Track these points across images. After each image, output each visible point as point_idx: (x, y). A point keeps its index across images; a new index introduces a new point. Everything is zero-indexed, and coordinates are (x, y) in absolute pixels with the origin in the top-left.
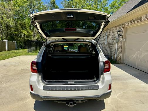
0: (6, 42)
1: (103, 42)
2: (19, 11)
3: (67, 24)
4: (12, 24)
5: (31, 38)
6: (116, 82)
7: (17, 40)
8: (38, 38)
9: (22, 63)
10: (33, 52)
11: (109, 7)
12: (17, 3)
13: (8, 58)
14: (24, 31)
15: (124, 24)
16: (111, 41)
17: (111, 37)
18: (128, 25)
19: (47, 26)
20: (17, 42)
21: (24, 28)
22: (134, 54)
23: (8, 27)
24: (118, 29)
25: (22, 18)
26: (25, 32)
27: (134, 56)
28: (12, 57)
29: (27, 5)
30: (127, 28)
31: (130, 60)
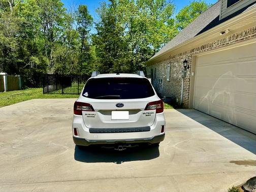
0: (4, 77)
1: (164, 77)
2: (24, 23)
3: (106, 46)
4: (14, 46)
5: (45, 70)
6: (177, 131)
7: (22, 73)
8: (58, 70)
9: (39, 109)
10: (52, 94)
11: (175, 19)
12: (21, 9)
13: (14, 103)
14: (34, 58)
15: (193, 51)
16: (175, 75)
17: (175, 69)
18: (197, 53)
19: (72, 49)
20: (21, 77)
21: (34, 52)
22: (206, 95)
23: (6, 50)
24: (184, 58)
25: (31, 35)
26: (36, 60)
27: (206, 97)
28: (19, 101)
29: (39, 13)
30: (196, 56)
31: (201, 103)
